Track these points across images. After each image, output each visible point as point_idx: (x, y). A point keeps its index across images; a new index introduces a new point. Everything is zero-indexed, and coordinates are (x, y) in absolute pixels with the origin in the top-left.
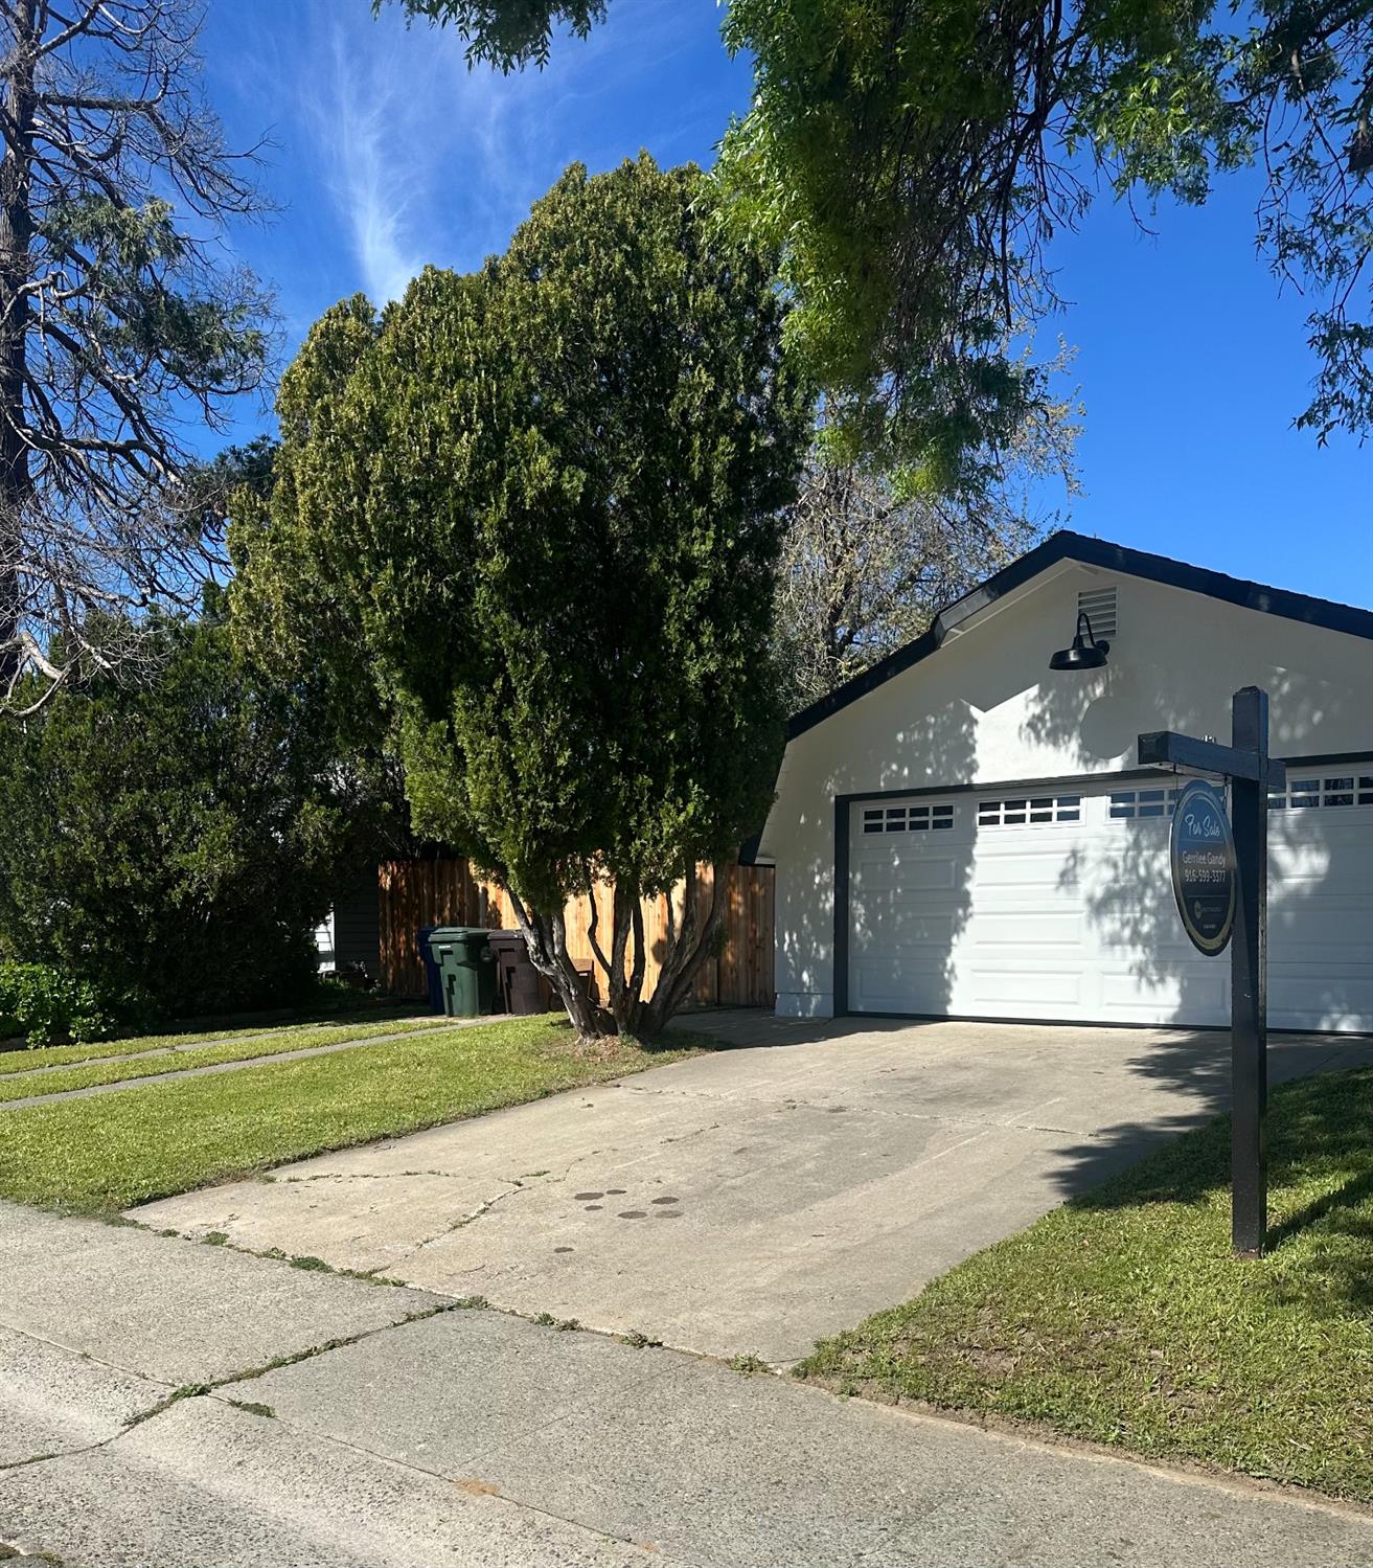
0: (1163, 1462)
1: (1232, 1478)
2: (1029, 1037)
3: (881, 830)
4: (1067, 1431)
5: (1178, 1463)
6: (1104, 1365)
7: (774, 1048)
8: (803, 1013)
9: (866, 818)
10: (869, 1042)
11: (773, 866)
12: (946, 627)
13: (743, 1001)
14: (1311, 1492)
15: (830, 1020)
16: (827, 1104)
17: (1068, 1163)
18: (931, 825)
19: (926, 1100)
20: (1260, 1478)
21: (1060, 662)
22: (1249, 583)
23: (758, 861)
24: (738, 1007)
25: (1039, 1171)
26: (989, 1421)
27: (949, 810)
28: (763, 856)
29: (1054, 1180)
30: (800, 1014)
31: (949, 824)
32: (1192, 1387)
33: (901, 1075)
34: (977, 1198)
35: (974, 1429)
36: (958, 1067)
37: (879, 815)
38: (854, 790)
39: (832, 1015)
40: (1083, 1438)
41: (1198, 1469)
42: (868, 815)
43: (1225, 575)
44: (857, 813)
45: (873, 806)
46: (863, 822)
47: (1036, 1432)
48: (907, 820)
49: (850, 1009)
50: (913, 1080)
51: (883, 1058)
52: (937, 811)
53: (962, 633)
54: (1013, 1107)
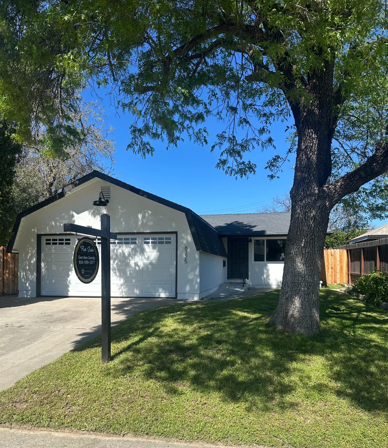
0: (59, 430)
1: (77, 432)
2: (89, 301)
3: (50, 244)
4: (34, 425)
5: (63, 430)
6: (52, 402)
7: (12, 308)
8: (27, 296)
9: (46, 241)
10: (42, 305)
11: (18, 253)
12: (66, 191)
13: (11, 293)
14: (95, 432)
15: (34, 298)
16: (19, 325)
17: (79, 338)
18: (64, 244)
19: (49, 322)
20: (83, 431)
21: (95, 203)
22: (140, 189)
23: (13, 252)
24: (9, 295)
25: (70, 342)
26: (13, 426)
27: (69, 240)
28: (15, 250)
29: (74, 343)
30: (26, 296)
31: (69, 244)
32: (75, 405)
33: (46, 314)
34: (49, 351)
35: (7, 429)
36: (64, 311)
37: (50, 240)
38: (43, 233)
39: (36, 297)
40: (39, 427)
41: (68, 431)
42: (47, 240)
43: (134, 187)
44: (44, 240)
45: (48, 238)
46: (45, 242)
47: (26, 427)
48: (58, 242)
49: (41, 295)
50: (49, 315)
51: (44, 309)
52: (66, 240)
53: (70, 193)
54: (73, 322)
